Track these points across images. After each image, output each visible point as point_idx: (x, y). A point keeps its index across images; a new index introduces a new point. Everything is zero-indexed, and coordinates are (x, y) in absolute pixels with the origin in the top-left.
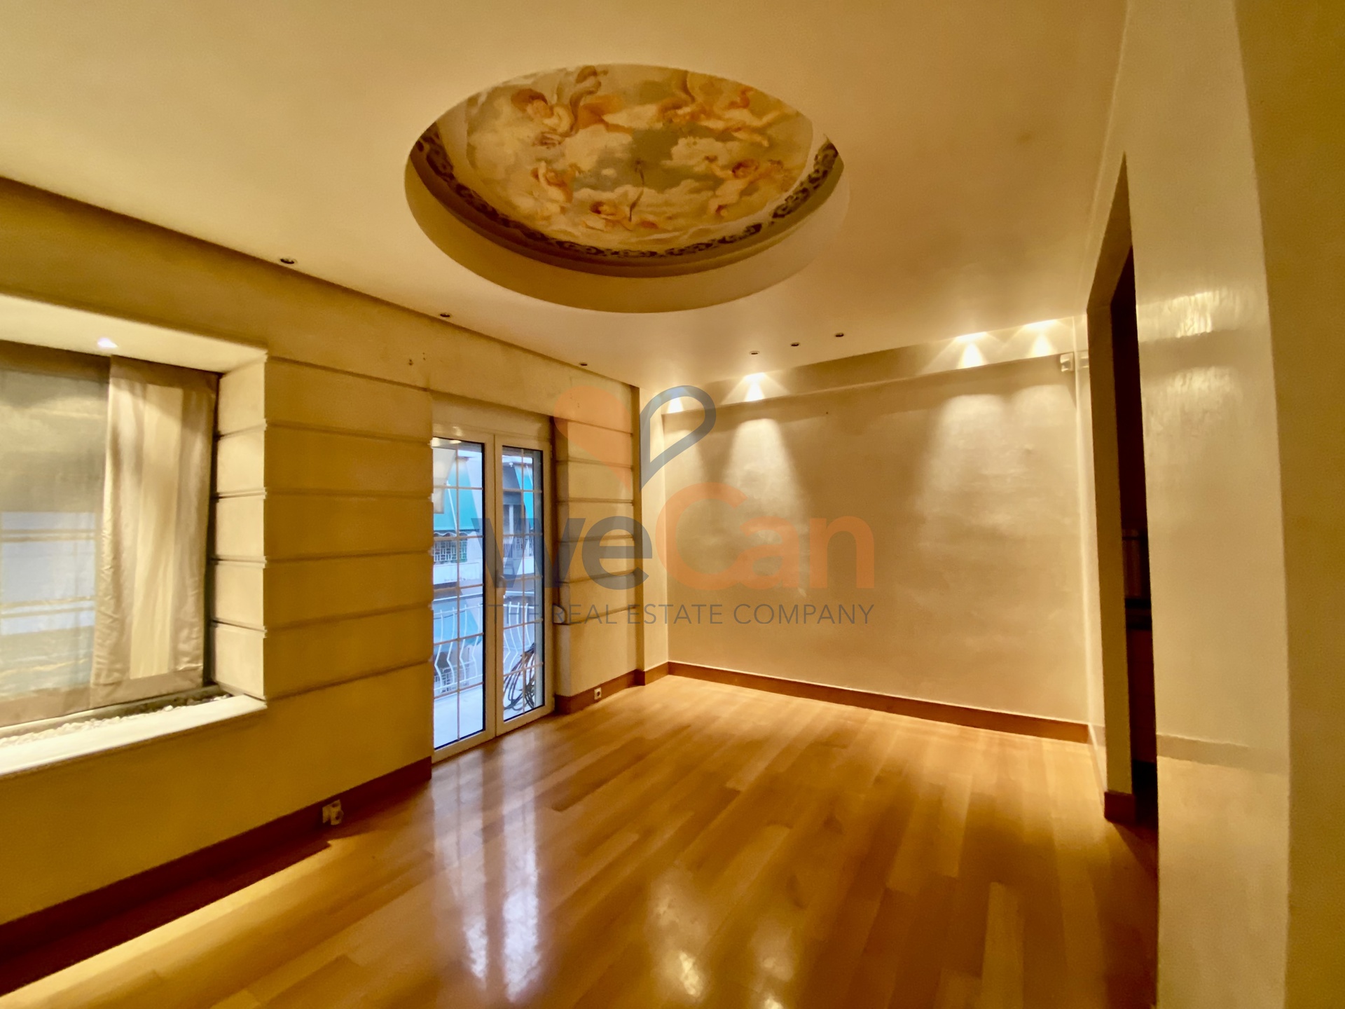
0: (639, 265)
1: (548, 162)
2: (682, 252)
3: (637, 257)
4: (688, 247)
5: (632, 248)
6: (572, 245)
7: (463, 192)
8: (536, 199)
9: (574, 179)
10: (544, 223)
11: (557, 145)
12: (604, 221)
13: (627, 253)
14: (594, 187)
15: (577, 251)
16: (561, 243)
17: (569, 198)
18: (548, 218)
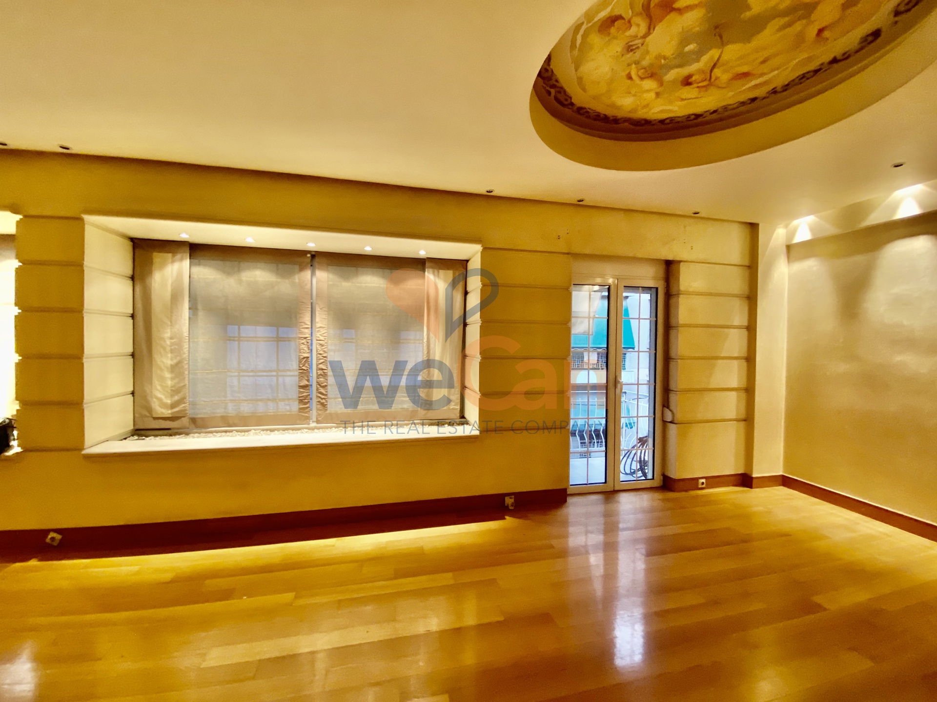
0: (741, 113)
1: (637, 63)
2: (786, 87)
3: (737, 107)
4: (793, 80)
5: (729, 103)
6: (672, 120)
7: (581, 112)
8: (634, 95)
9: (661, 67)
10: (645, 110)
11: (641, 47)
12: (697, 89)
13: (726, 108)
14: (680, 66)
15: (678, 122)
16: (662, 121)
17: (661, 83)
18: (646, 106)
